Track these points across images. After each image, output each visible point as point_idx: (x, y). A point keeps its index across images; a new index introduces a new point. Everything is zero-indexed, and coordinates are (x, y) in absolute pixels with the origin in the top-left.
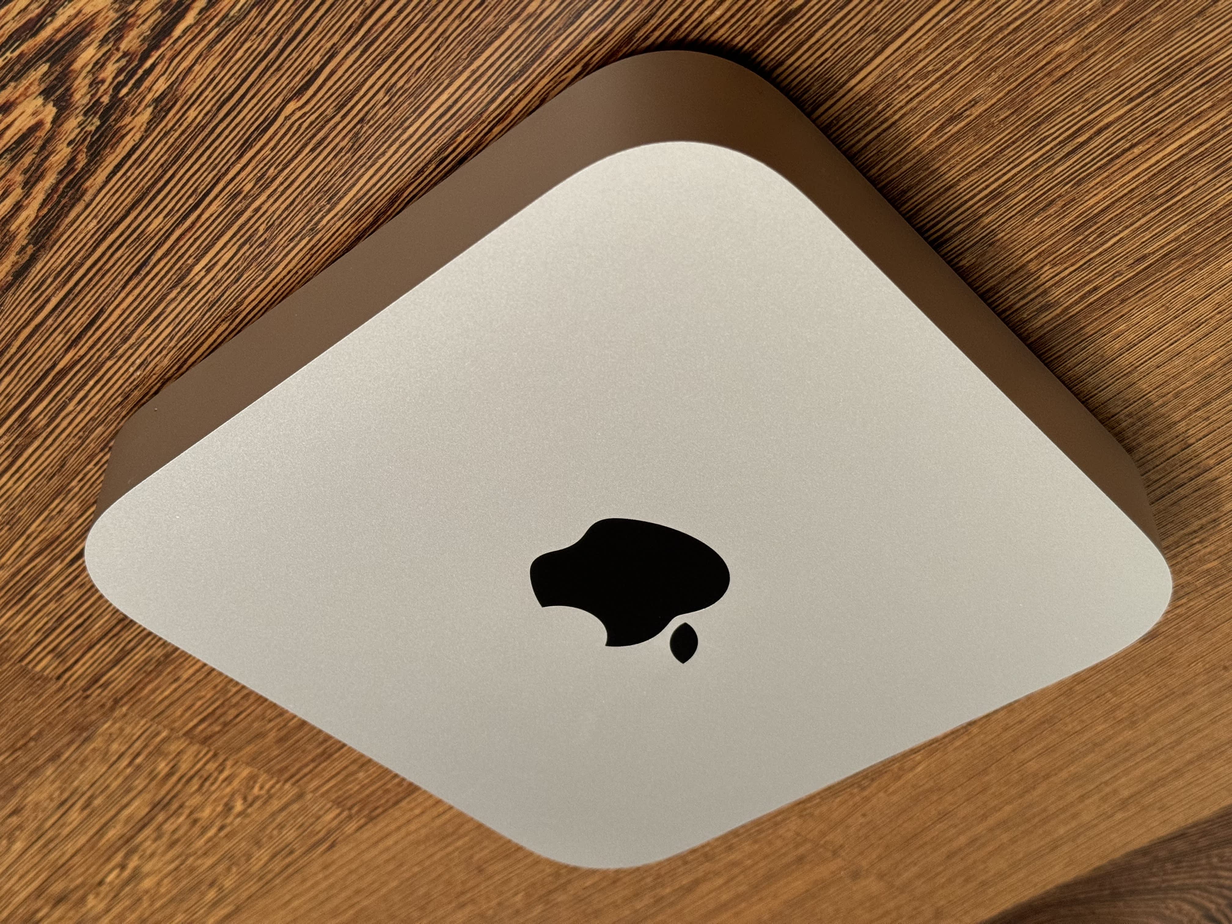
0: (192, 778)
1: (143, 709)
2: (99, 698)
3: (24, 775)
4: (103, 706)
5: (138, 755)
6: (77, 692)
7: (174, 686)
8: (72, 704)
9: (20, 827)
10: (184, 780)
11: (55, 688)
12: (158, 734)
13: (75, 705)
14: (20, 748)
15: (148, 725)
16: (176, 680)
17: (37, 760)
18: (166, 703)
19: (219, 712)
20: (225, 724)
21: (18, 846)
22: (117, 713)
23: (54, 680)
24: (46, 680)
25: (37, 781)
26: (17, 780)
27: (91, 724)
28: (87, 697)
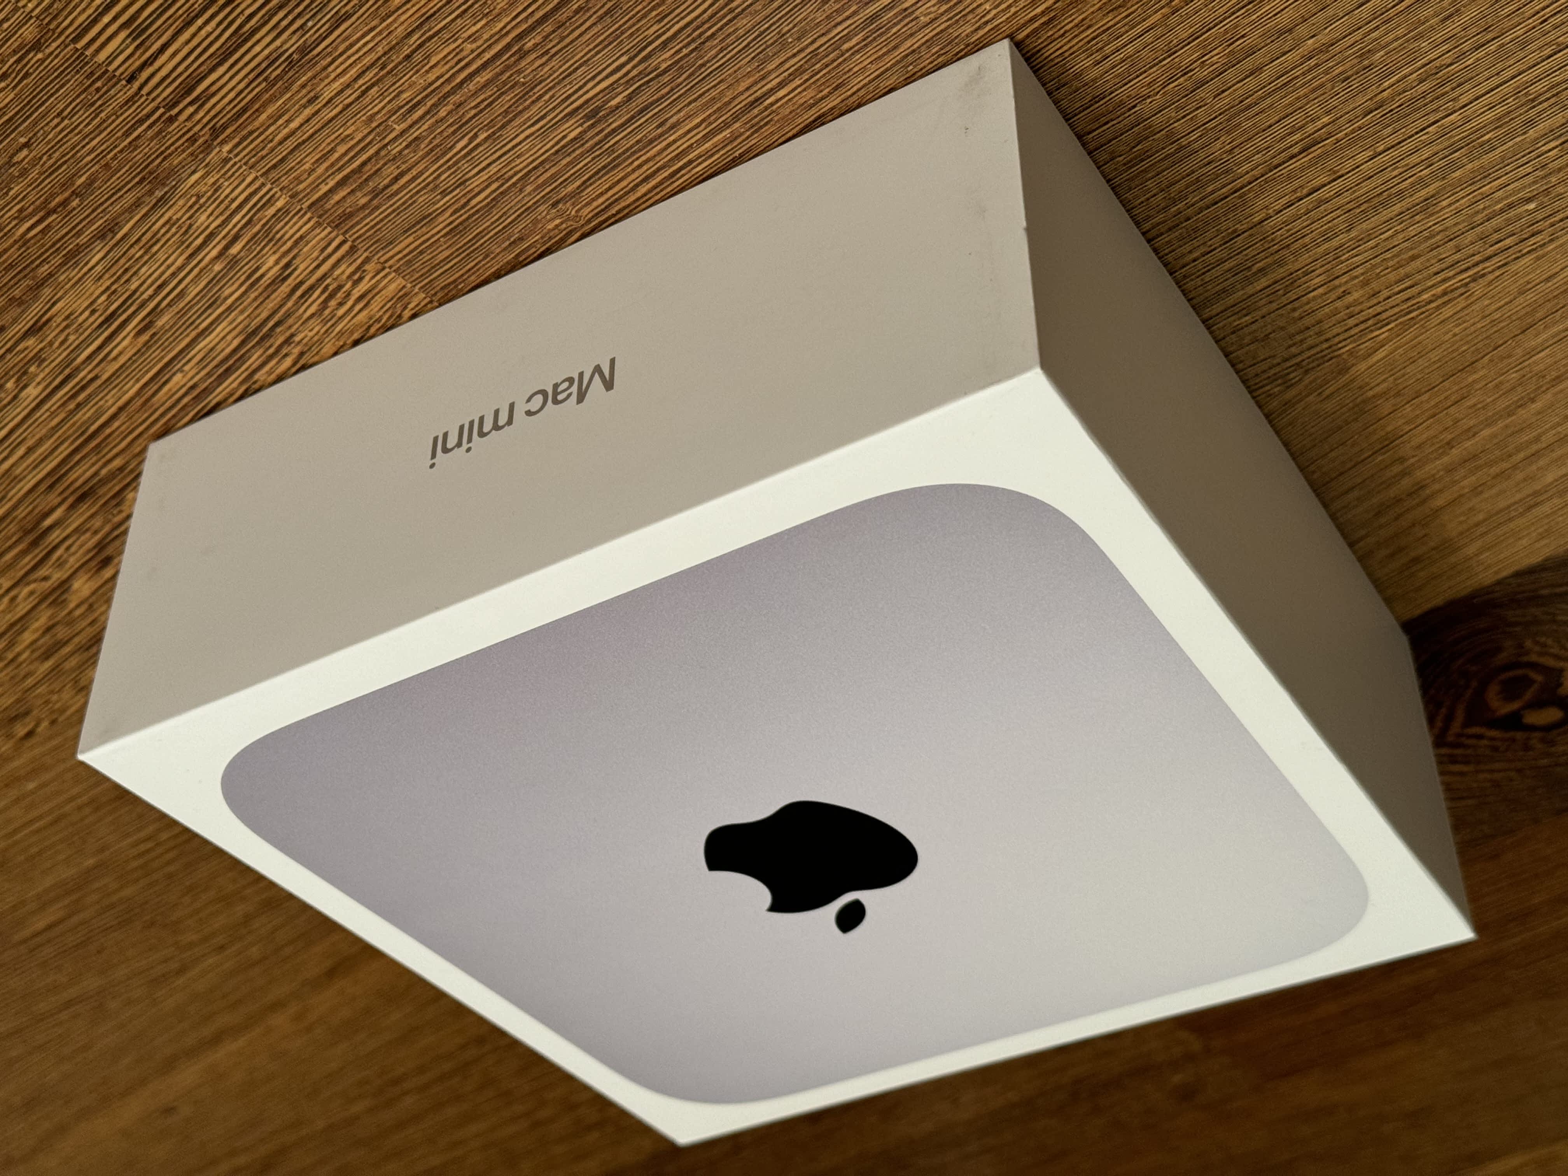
0: (312, 288)
1: (254, 152)
2: (189, 124)
3: (57, 260)
4: (193, 140)
5: (236, 238)
6: (157, 108)
7: (308, 112)
8: (146, 130)
9: (38, 359)
10: (299, 293)
11: (122, 98)
12: (270, 202)
13: (150, 133)
14: (54, 211)
15: (257, 184)
16: (311, 101)
17: (79, 234)
18: (290, 144)
19: (369, 169)
20: (376, 193)
21: (32, 392)
22: (213, 156)
23: (124, 82)
24: (113, 79)
25: (75, 274)
26: (44, 269)
27: (172, 172)
28: (172, 120)
